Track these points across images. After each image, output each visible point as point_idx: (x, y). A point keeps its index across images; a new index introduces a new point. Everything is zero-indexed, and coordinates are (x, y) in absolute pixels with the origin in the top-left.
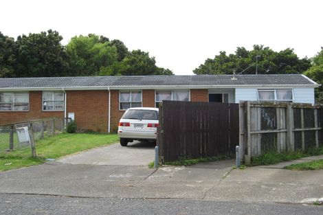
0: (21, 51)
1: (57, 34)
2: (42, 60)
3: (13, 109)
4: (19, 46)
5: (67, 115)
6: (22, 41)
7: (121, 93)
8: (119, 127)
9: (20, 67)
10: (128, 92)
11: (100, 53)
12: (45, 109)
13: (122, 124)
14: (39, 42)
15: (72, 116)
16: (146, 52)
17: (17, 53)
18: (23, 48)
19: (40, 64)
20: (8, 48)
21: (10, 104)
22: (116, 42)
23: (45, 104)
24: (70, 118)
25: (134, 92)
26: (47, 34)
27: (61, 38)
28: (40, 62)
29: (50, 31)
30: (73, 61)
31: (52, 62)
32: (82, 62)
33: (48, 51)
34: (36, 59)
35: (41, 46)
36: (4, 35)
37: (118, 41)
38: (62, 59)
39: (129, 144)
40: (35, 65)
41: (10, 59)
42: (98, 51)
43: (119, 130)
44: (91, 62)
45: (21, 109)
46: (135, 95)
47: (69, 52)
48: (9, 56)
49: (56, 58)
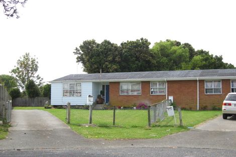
0: (124, 53)
1: (146, 41)
2: (138, 59)
3: (130, 93)
4: (122, 50)
5: (168, 97)
6: (124, 46)
7: (206, 82)
8: (223, 106)
9: (124, 64)
10: (211, 81)
11: (177, 53)
12: (152, 93)
13: (225, 104)
14: (135, 47)
15: (171, 98)
16: (207, 51)
17: (121, 54)
18: (125, 52)
19: (137, 62)
20: (115, 51)
21: (128, 90)
22: (187, 45)
23: (152, 90)
24: (170, 100)
25: (215, 81)
26: (141, 41)
27: (150, 44)
28: (136, 60)
29: (142, 39)
30: (158, 60)
31: (145, 61)
32: (164, 60)
33: (141, 53)
34: (134, 59)
35: (137, 49)
36: (112, 43)
37: (188, 44)
38: (151, 58)
39: (228, 118)
40: (133, 62)
41: (117, 59)
42: (175, 52)
43: (223, 108)
44: (171, 60)
45: (135, 93)
46: (216, 83)
47: (155, 53)
48: (116, 56)
49: (147, 57)
